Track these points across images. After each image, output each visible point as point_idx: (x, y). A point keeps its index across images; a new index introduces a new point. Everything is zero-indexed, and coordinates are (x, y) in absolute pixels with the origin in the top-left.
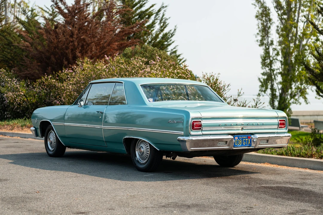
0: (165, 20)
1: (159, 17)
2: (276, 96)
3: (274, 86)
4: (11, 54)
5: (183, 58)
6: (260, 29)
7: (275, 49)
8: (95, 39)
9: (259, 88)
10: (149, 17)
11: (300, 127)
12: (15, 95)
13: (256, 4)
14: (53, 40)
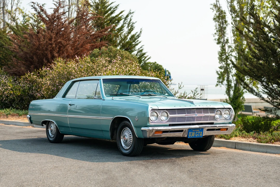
0: (132, 24)
1: (128, 22)
2: (231, 87)
3: (230, 78)
4: (3, 54)
5: (148, 56)
6: (217, 30)
7: (230, 47)
8: (69, 42)
9: (217, 79)
10: (118, 22)
11: (253, 112)
12: (4, 89)
13: (214, 8)
14: (35, 43)
